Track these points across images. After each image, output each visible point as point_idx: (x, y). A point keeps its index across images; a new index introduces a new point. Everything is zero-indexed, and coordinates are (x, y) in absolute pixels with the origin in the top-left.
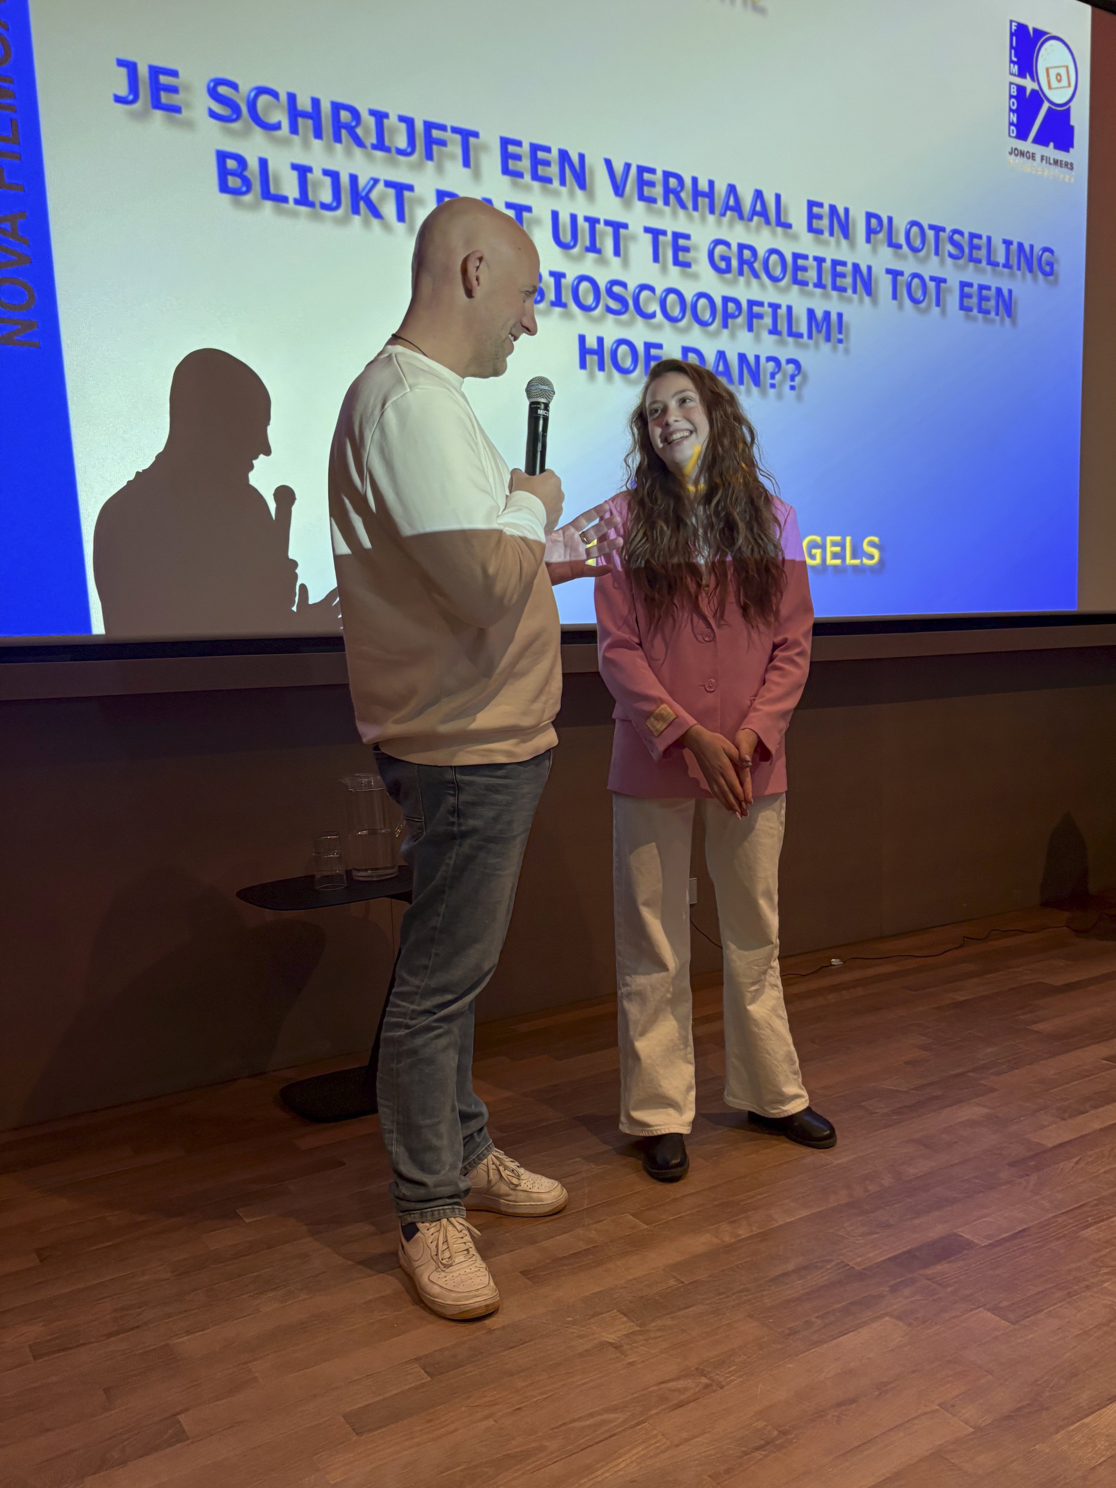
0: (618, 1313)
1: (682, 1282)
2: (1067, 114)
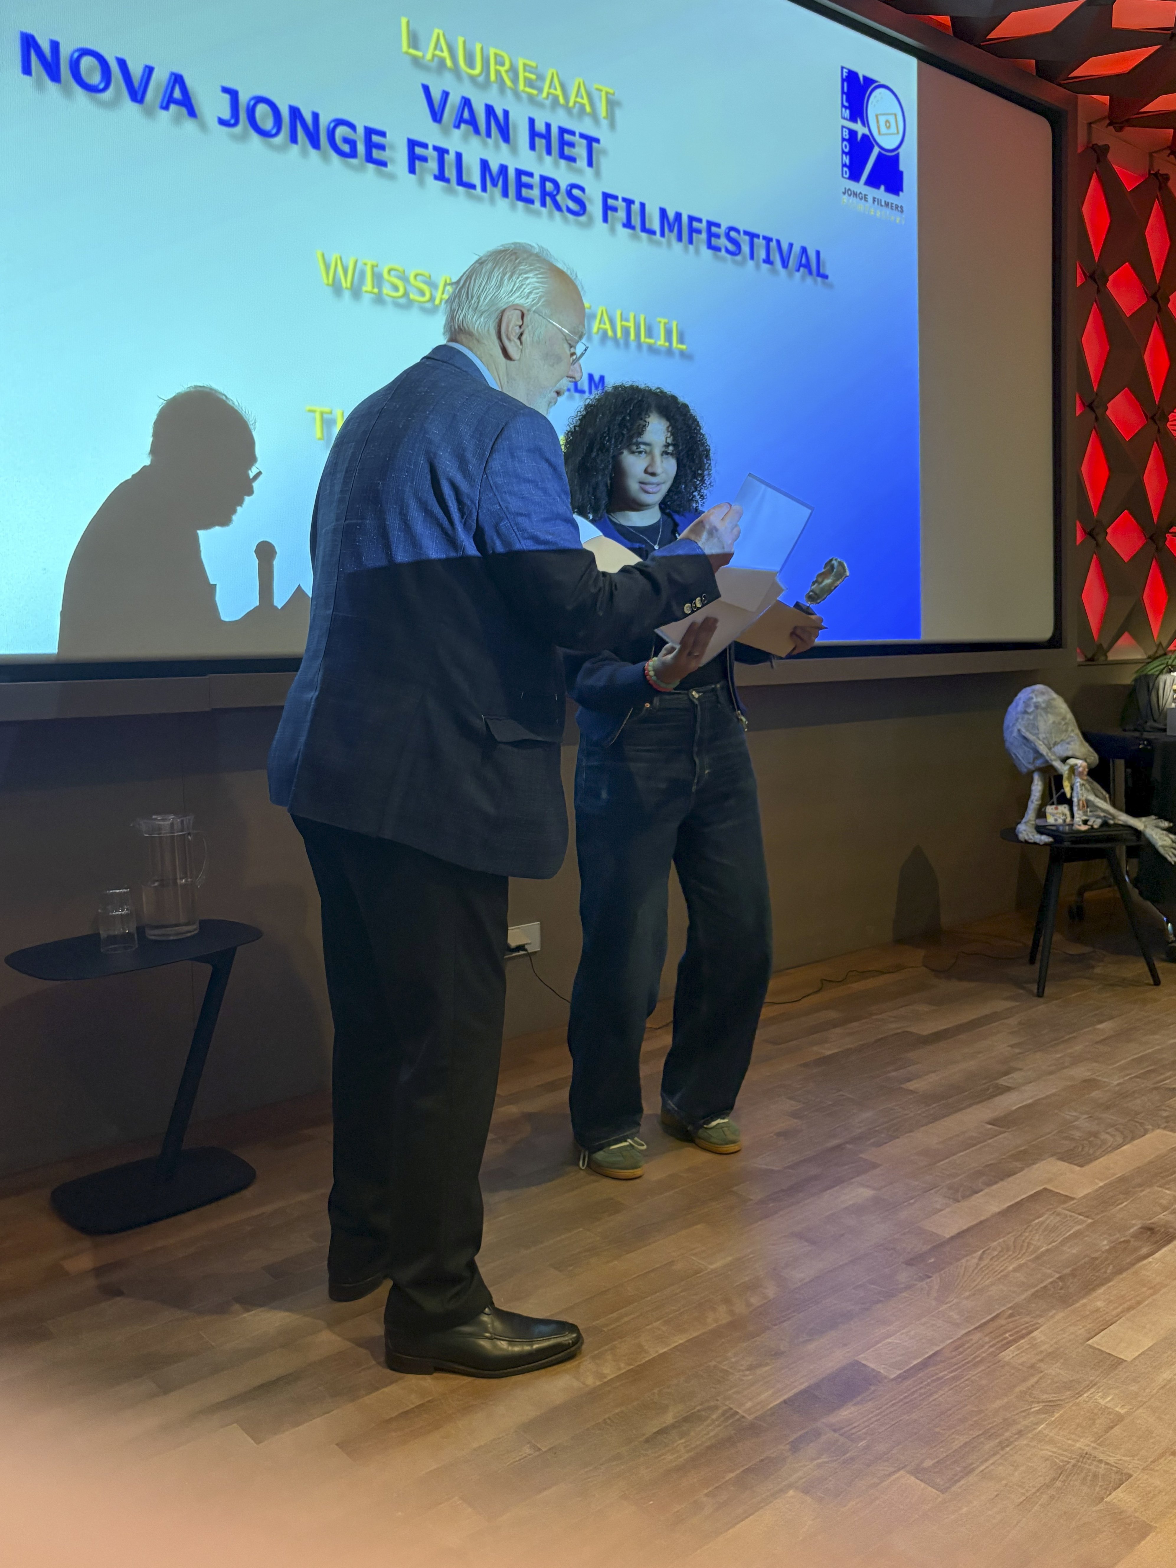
2: (897, 157)
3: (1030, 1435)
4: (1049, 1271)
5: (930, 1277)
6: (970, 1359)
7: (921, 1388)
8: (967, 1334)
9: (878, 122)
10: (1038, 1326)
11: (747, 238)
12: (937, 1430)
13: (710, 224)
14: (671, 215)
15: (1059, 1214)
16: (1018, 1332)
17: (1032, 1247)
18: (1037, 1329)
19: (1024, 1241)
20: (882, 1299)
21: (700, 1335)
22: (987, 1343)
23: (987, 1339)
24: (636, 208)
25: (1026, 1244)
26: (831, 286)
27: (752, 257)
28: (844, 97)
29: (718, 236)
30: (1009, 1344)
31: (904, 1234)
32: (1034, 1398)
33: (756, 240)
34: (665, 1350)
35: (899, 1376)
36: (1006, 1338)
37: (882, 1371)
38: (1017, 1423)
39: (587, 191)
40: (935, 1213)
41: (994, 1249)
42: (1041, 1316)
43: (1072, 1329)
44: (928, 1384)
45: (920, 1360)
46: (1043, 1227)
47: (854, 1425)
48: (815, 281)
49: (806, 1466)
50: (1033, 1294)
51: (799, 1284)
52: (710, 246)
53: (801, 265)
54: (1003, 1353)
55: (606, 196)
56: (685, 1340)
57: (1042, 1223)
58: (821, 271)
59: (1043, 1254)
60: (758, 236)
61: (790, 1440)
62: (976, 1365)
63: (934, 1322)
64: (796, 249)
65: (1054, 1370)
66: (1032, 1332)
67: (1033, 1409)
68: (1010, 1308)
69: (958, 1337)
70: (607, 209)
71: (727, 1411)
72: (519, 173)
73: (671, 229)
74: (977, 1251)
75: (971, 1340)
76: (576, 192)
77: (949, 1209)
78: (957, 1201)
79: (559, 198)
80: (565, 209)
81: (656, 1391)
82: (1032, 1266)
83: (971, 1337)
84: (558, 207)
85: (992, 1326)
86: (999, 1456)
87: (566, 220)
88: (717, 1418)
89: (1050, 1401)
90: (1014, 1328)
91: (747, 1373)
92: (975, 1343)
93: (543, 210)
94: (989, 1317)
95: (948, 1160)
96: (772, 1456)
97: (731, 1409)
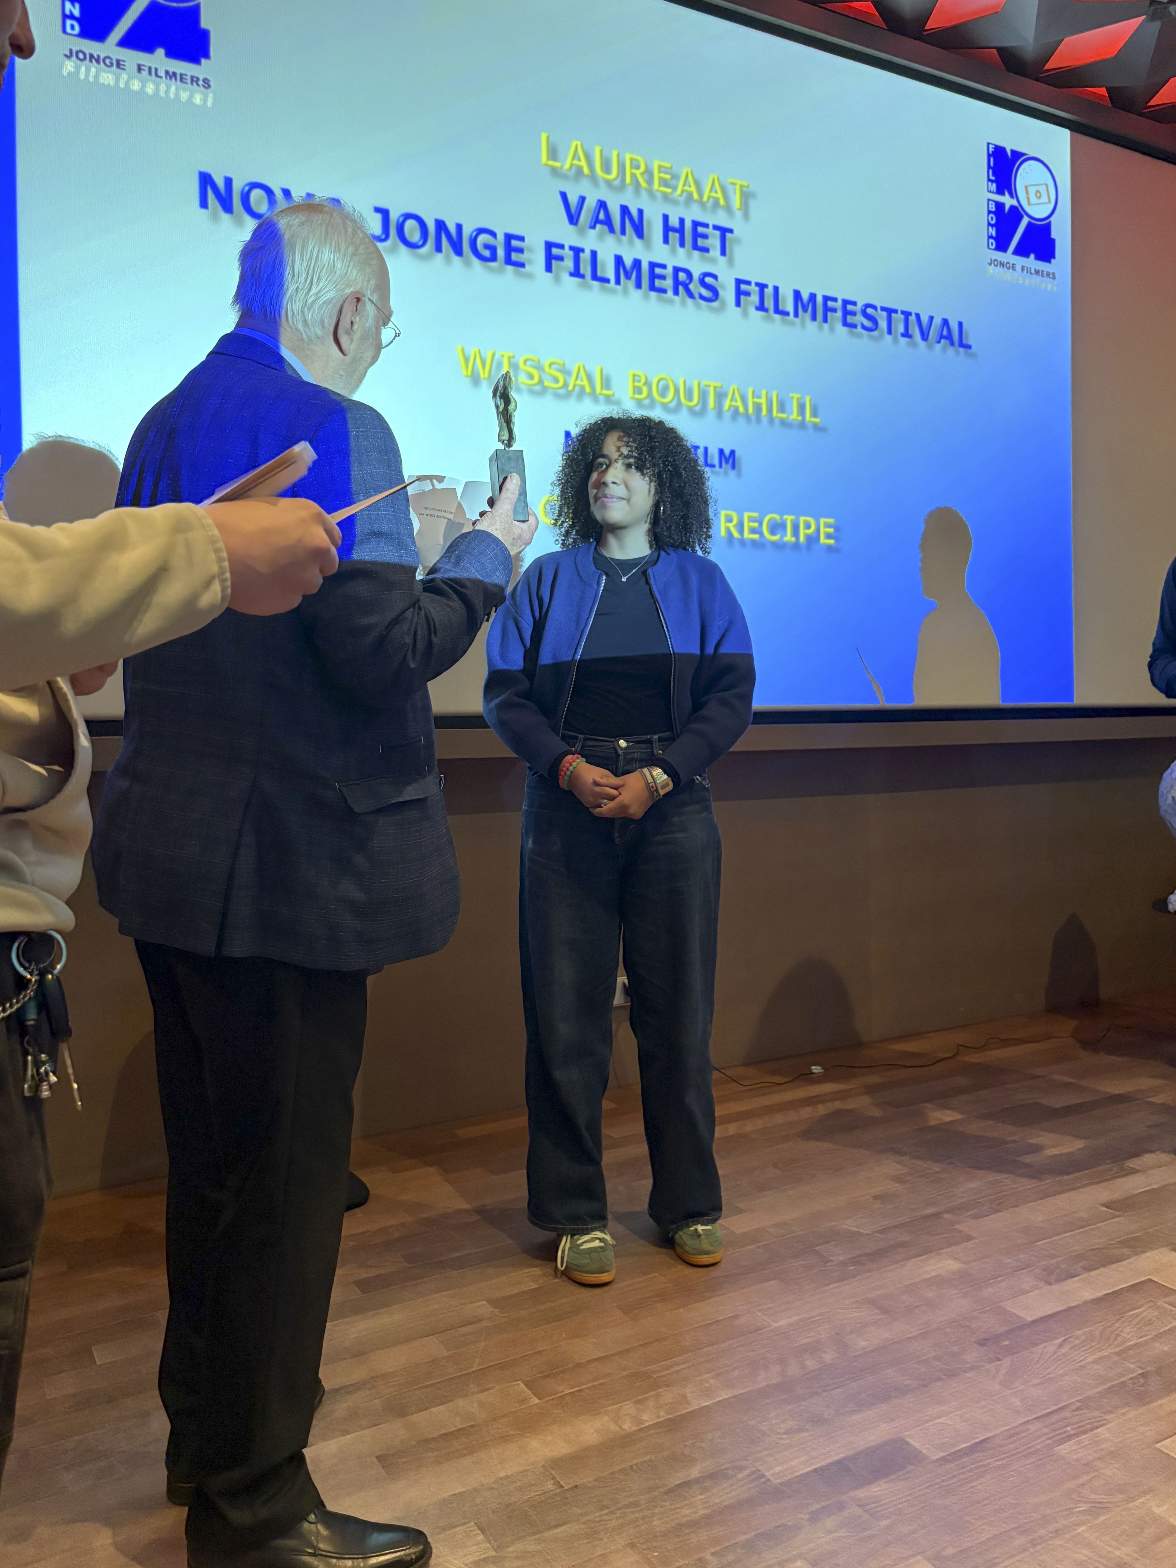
0: (476, 1527)
1: (561, 1487)
2: (1048, 227)
3: (1067, 1536)
4: (1132, 1366)
5: (1000, 1360)
6: (1023, 1448)
7: (963, 1473)
8: (1025, 1423)
9: (1027, 192)
10: (1104, 1422)
11: (885, 314)
12: (968, 1518)
13: (845, 302)
14: (805, 296)
15: (1158, 1308)
16: (1081, 1426)
17: (1120, 1339)
18: (1104, 1425)
19: (1112, 1333)
20: (944, 1377)
21: (746, 1393)
22: (1046, 1434)
23: (1047, 1431)
24: (769, 291)
25: (1113, 1336)
26: (974, 355)
27: (890, 332)
28: (991, 171)
29: (854, 314)
30: (1069, 1438)
31: (984, 1312)
32: (1082, 1496)
33: (893, 315)
34: (708, 1403)
35: (943, 1458)
36: (1068, 1431)
37: (924, 1451)
38: (1056, 1522)
39: (719, 279)
40: (1023, 1294)
41: (1078, 1338)
42: (1110, 1412)
43: (1141, 1429)
44: (971, 1470)
45: (968, 1444)
46: (1138, 1319)
47: (882, 1503)
48: (958, 353)
49: (819, 1538)
50: (1110, 1388)
51: (860, 1352)
52: (845, 324)
53: (942, 337)
54: (1060, 1447)
55: (739, 282)
56: (730, 1395)
57: (1140, 1314)
58: (964, 342)
59: (1131, 1348)
60: (896, 311)
61: (811, 1510)
62: (1027, 1456)
63: (992, 1407)
64: (937, 321)
65: (1112, 1471)
66: (1097, 1427)
67: (1078, 1509)
68: (1079, 1401)
69: (1016, 1424)
70: (740, 293)
71: (752, 1473)
72: (653, 265)
73: (805, 310)
74: (1057, 1338)
75: (1029, 1429)
76: (708, 280)
77: (1037, 1292)
78: (1050, 1284)
79: (691, 287)
80: (697, 296)
81: (688, 1443)
82: (1116, 1358)
83: (1030, 1426)
84: (690, 295)
85: (1056, 1417)
86: (1027, 1553)
87: (698, 306)
88: (743, 1478)
89: (1100, 1503)
90: (1078, 1422)
91: (784, 1436)
92: (1032, 1433)
93: (676, 298)
94: (1055, 1408)
95: (1049, 1240)
96: (790, 1523)
97: (759, 1471)
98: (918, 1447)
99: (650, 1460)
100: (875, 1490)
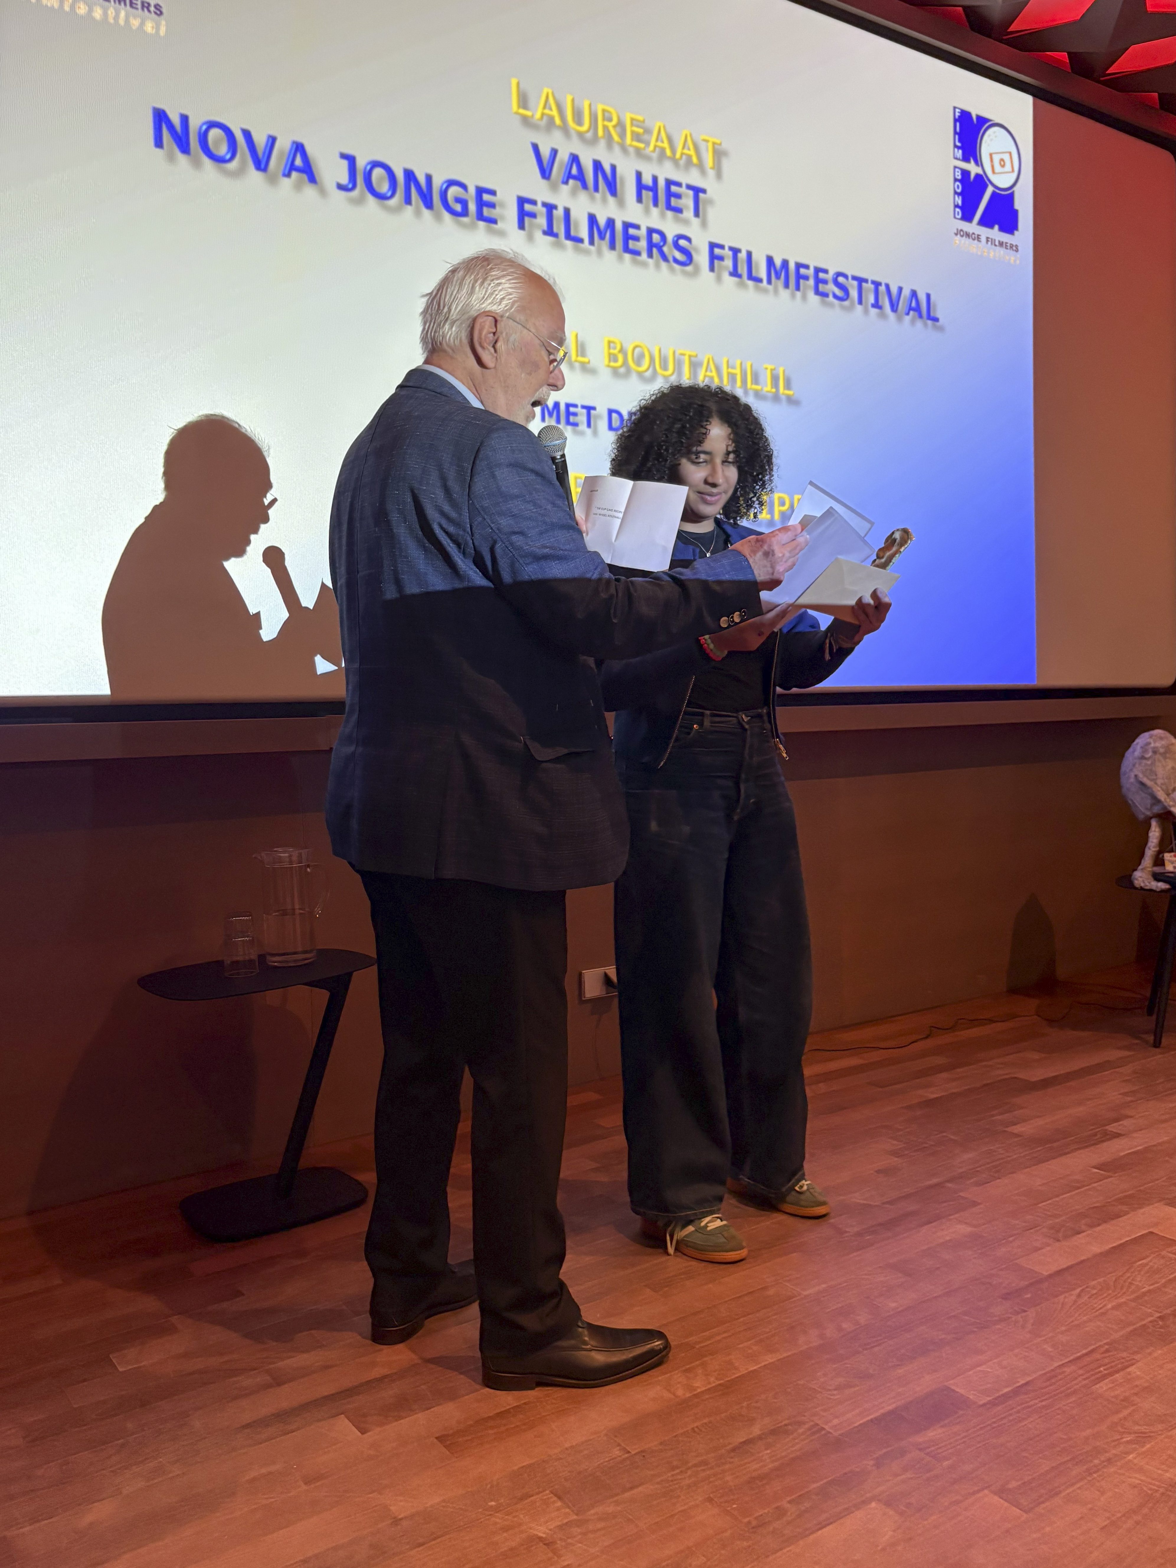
0: (552, 1495)
1: (629, 1452)
3: (1119, 1464)
4: (1149, 1310)
5: (1025, 1311)
6: (1062, 1389)
7: (1011, 1415)
8: (1060, 1366)
10: (1134, 1361)
11: (855, 283)
12: (1024, 1454)
13: (818, 270)
14: (778, 262)
15: (1163, 1257)
16: (1112, 1367)
17: (1133, 1287)
18: (1133, 1365)
19: (1125, 1282)
21: (790, 1356)
22: (1082, 1375)
23: (1081, 1372)
24: (743, 256)
25: (1126, 1284)
26: (940, 328)
27: (860, 302)
29: (825, 282)
30: (1104, 1377)
31: (1002, 1269)
32: (1125, 1429)
33: (864, 284)
34: (755, 1368)
35: (989, 1402)
36: (1100, 1372)
37: (971, 1397)
38: (1106, 1452)
39: (693, 241)
40: (1036, 1251)
41: (1094, 1288)
42: (1138, 1352)
44: (1018, 1412)
45: (1012, 1388)
46: (1146, 1268)
47: (940, 1445)
48: (926, 324)
49: (889, 1481)
50: (1131, 1331)
51: (892, 1313)
52: (817, 292)
53: (911, 309)
54: (1097, 1386)
55: (712, 246)
56: (775, 1359)
57: (1147, 1264)
58: (932, 314)
59: (1144, 1294)
60: (866, 281)
61: (875, 1456)
62: (1068, 1396)
63: (1027, 1354)
64: (906, 293)
65: (1149, 1405)
66: (1128, 1367)
67: (1124, 1440)
68: (1106, 1344)
69: (1052, 1368)
70: (714, 258)
71: (813, 1426)
72: (627, 226)
73: (778, 277)
74: (1074, 1289)
75: (1065, 1372)
76: (682, 242)
77: (1049, 1248)
78: (1058, 1241)
79: (665, 249)
80: (671, 259)
81: (745, 1404)
82: (1133, 1304)
83: (1065, 1369)
84: (664, 258)
85: (1088, 1359)
86: (1086, 1481)
87: (672, 270)
88: (803, 1434)
89: (1141, 1433)
90: (1109, 1363)
91: (835, 1392)
92: (1068, 1375)
93: (650, 261)
94: (1084, 1352)
95: (1050, 1201)
96: (857, 1470)
97: (817, 1425)
98: (964, 1394)
99: (710, 1422)
100: (932, 1434)
